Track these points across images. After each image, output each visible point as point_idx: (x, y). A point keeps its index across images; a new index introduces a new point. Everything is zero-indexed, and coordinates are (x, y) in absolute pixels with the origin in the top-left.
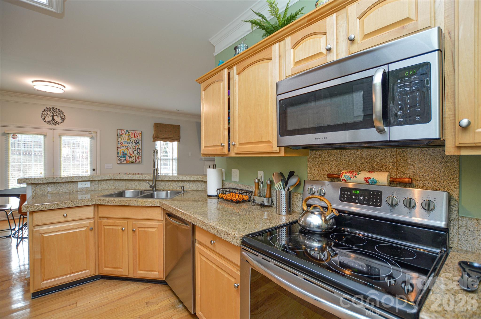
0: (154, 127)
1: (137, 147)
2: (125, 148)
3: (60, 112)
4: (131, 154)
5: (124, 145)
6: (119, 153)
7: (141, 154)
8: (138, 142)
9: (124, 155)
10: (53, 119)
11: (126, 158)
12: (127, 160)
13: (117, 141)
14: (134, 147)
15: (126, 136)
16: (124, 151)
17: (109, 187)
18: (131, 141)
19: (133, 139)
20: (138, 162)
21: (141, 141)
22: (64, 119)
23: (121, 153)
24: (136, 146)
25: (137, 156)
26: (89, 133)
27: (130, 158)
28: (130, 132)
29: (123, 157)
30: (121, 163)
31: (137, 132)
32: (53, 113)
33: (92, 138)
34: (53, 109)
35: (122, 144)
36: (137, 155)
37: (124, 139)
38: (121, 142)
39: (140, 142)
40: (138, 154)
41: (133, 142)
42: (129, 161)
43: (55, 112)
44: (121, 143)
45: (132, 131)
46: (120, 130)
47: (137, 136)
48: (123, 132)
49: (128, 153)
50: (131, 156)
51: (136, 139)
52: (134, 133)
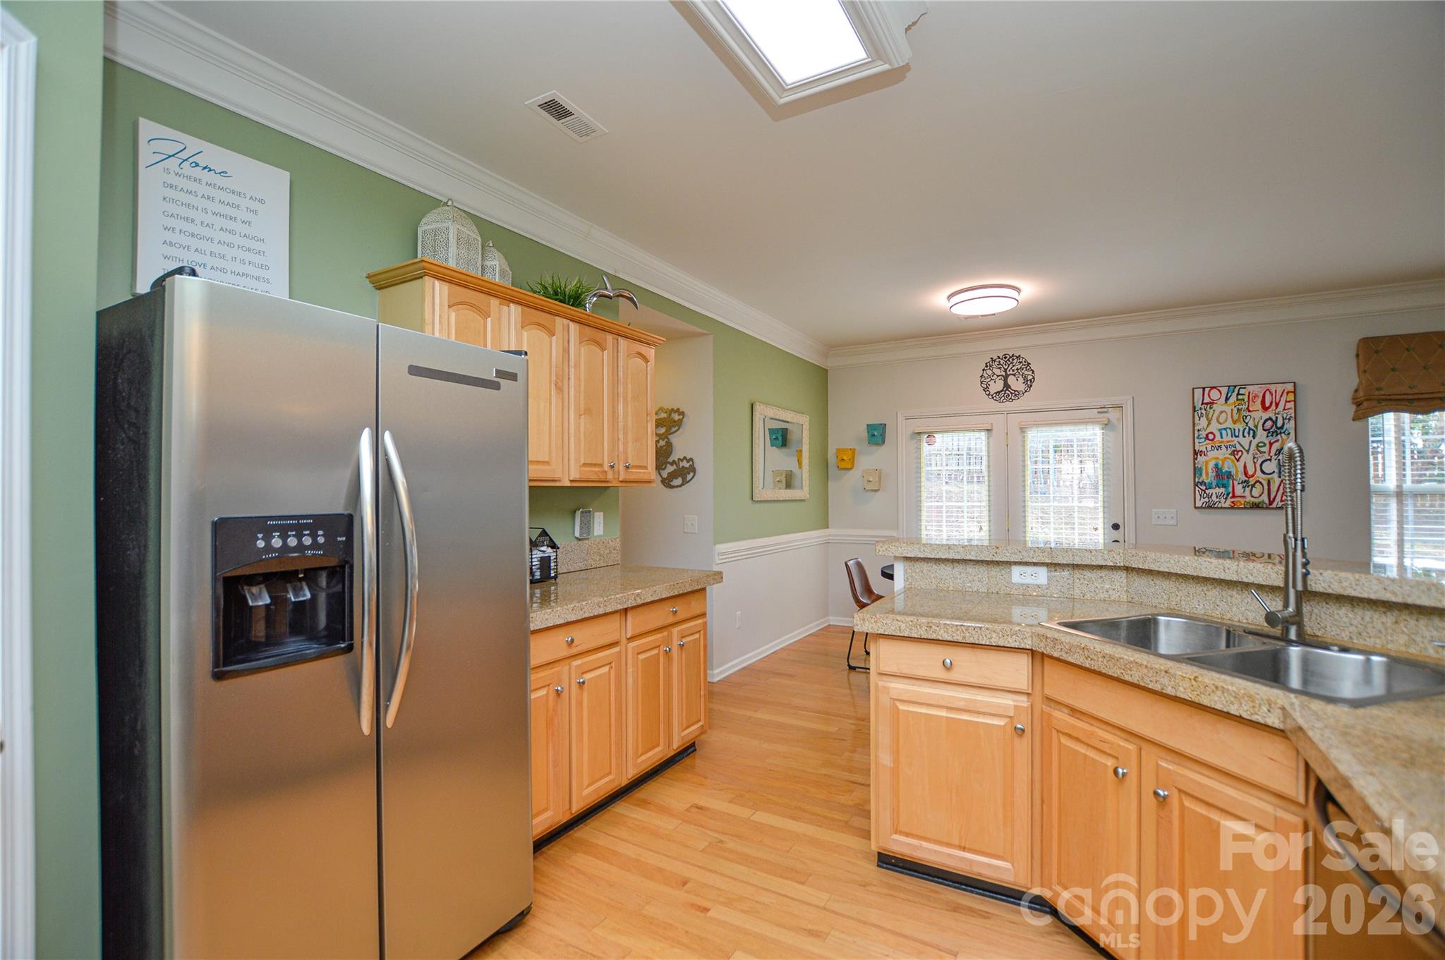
0: (1358, 356)
1: (1276, 447)
2: (1223, 453)
3: (1021, 362)
4: (1250, 473)
5: (1222, 442)
6: (1200, 469)
8: (1282, 427)
9: (1223, 477)
10: (1007, 386)
11: (1230, 489)
12: (1234, 496)
13: (1194, 430)
14: (1265, 445)
15: (1228, 409)
16: (1220, 463)
17: (1111, 592)
18: (1251, 425)
19: (1260, 415)
20: (1280, 504)
21: (1292, 422)
22: (1031, 380)
23: (1210, 471)
24: (1271, 444)
25: (1277, 481)
26: (1098, 412)
27: (1244, 487)
28: (1242, 391)
29: (1218, 486)
30: (1210, 507)
31: (1273, 388)
32: (1005, 370)
33: (1107, 425)
34: (1005, 358)
35: (1213, 440)
36: (1275, 475)
37: (1221, 420)
38: (1207, 432)
39: (1290, 426)
40: (1280, 472)
41: (1260, 427)
42: (1242, 500)
43: (1011, 366)
44: (1207, 435)
45: (1251, 388)
46: (1204, 389)
47: (1277, 405)
48: (1215, 394)
49: (1237, 471)
50: (1252, 481)
51: (1270, 414)
52: (1261, 395)
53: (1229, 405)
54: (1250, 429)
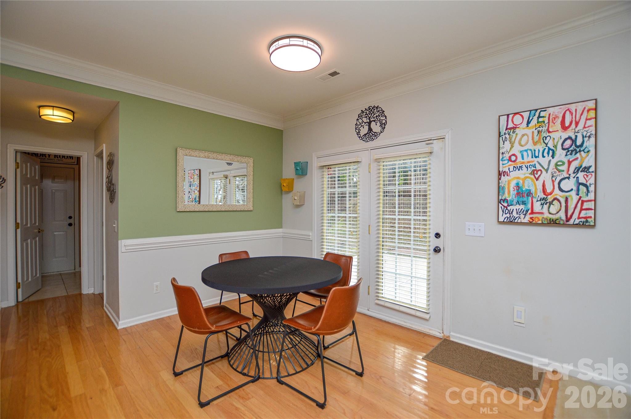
1: (574, 165)
2: (524, 173)
4: (549, 190)
5: (523, 163)
6: (503, 188)
7: (592, 188)
8: (581, 145)
9: (523, 195)
10: (370, 129)
11: (529, 206)
12: (532, 213)
13: (498, 153)
14: (563, 163)
15: (529, 132)
16: (521, 182)
18: (550, 145)
19: (559, 135)
20: (577, 222)
21: (593, 139)
22: (384, 123)
23: (511, 189)
24: (570, 163)
25: (575, 198)
27: (542, 204)
28: (542, 114)
29: (518, 203)
30: (511, 222)
31: (573, 107)
32: (369, 119)
34: (370, 109)
35: (515, 161)
36: (573, 193)
37: (523, 143)
38: (510, 155)
39: (590, 144)
40: (578, 190)
41: (559, 147)
42: (540, 216)
43: (373, 115)
44: (510, 157)
45: (551, 110)
47: (577, 124)
48: (518, 119)
49: (536, 189)
50: (550, 198)
51: (570, 133)
52: (561, 116)
53: (530, 128)
54: (549, 149)
